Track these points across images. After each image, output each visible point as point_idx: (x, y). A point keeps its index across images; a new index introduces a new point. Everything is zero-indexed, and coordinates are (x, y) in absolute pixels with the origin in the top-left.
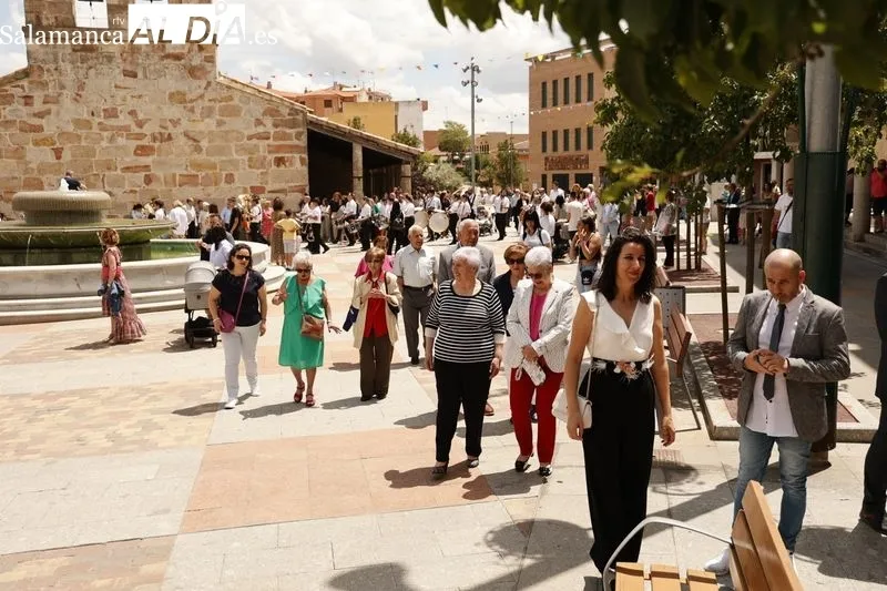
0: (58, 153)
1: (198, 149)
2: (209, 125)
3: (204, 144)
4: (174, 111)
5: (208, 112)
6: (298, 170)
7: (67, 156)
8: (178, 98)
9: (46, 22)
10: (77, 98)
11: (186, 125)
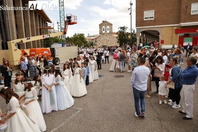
1: (111, 42)
2: (112, 40)
4: (110, 39)
8: (110, 38)
9: (101, 33)
10: (103, 38)
11: (110, 40)
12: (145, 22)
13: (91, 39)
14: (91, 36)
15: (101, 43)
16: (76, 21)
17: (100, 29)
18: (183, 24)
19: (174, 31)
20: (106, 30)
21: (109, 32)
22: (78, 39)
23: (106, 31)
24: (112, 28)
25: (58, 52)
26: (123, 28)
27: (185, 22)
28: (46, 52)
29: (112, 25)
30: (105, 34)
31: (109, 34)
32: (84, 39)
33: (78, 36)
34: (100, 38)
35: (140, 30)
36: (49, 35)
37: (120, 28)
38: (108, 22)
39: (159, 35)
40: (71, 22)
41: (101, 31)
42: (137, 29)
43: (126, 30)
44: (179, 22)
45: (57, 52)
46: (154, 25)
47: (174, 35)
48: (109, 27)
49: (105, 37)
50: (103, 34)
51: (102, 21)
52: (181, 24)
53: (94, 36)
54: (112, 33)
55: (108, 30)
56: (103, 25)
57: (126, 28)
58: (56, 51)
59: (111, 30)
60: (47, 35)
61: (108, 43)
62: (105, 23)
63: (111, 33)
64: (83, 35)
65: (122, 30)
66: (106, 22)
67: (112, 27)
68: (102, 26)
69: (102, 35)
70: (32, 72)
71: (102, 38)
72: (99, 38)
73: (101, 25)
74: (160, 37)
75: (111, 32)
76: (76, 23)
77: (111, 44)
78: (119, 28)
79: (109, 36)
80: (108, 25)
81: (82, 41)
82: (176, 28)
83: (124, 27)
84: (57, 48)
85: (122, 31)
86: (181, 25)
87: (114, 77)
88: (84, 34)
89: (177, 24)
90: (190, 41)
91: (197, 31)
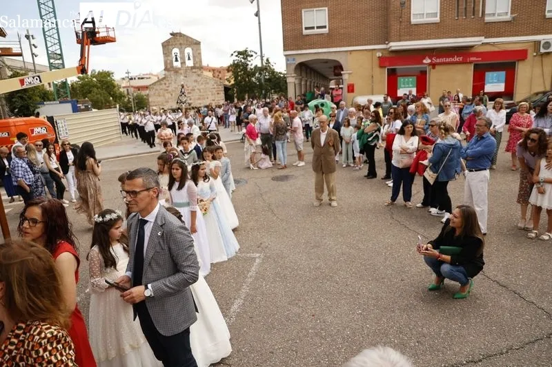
0: (172, 95)
1: (200, 92)
2: (203, 86)
3: (202, 91)
4: (195, 84)
5: (202, 84)
6: (222, 95)
7: (173, 95)
8: (196, 81)
9: (168, 67)
10: (175, 83)
11: (198, 87)
12: (308, 38)
13: (135, 87)
14: (131, 79)
15: (170, 96)
16: (111, 34)
17: (164, 57)
18: (395, 45)
19: (376, 62)
20: (183, 58)
21: (192, 65)
22: (94, 86)
23: (183, 63)
24: (200, 54)
25: (66, 129)
26: (244, 54)
27: (400, 41)
28: (40, 129)
29: (198, 43)
30: (182, 71)
31: (194, 70)
32: (114, 87)
33: (94, 79)
34: (167, 83)
35: (294, 60)
36: (39, 77)
37: (237, 54)
38: (188, 37)
39: (342, 72)
40: (97, 35)
41: (168, 62)
42: (286, 56)
43: (252, 58)
44: (386, 39)
45: (62, 129)
46: (328, 47)
47: (377, 70)
48: (193, 50)
49: (181, 79)
50: (176, 71)
51: (171, 34)
52: (392, 44)
53: (142, 78)
54: (201, 68)
55: (189, 59)
56: (172, 45)
57: (252, 53)
58: (60, 125)
59: (197, 60)
60: (33, 78)
61: (192, 98)
62: (177, 40)
63: (198, 68)
64: (109, 76)
65: (241, 58)
66: (180, 35)
67: (200, 50)
68: (170, 47)
69: (172, 72)
70: (40, 189)
71: (173, 83)
72: (165, 84)
73: (166, 46)
74: (345, 77)
75: (198, 65)
76: (112, 40)
77: (199, 99)
78: (232, 55)
79: (194, 77)
80: (189, 46)
81: (110, 94)
82: (381, 55)
83: (246, 51)
84: (63, 117)
85: (241, 61)
86: (391, 47)
87: (272, 179)
88: (112, 73)
89: (382, 44)
90: (411, 86)
91: (425, 61)
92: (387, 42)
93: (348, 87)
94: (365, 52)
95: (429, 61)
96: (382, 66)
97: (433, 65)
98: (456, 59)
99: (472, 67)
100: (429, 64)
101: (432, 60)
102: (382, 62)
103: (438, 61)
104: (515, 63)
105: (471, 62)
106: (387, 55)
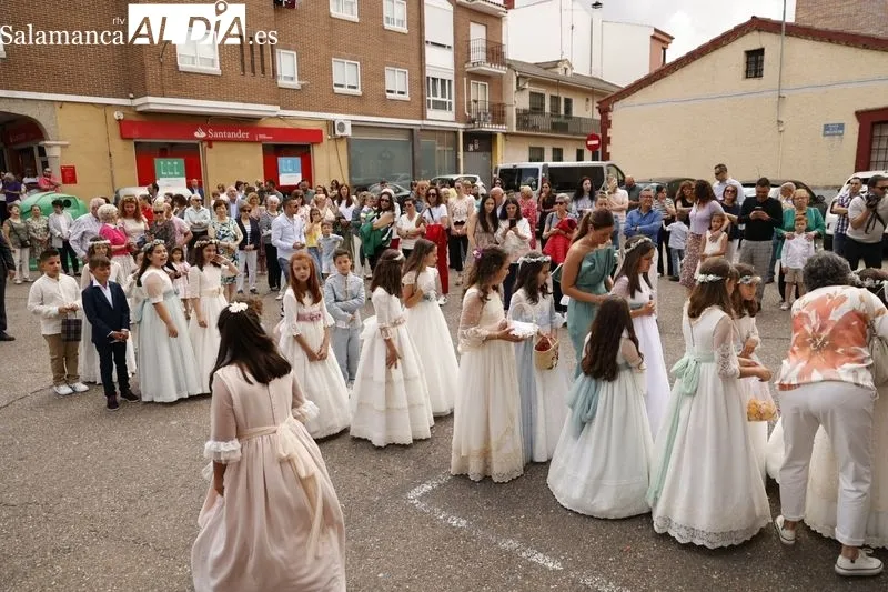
18: (156, 102)
19: (115, 130)
27: (164, 95)
44: (130, 89)
47: (118, 144)
74: (54, 153)
82: (122, 116)
86: (142, 104)
89: (122, 97)
90: (177, 173)
91: (197, 134)
92: (132, 96)
93: (63, 173)
94: (92, 108)
95: (203, 135)
96: (124, 137)
97: (210, 142)
98: (241, 135)
99: (260, 148)
100: (203, 140)
101: (207, 133)
102: (126, 129)
103: (216, 135)
104: (308, 146)
105: (259, 142)
106: (134, 119)
